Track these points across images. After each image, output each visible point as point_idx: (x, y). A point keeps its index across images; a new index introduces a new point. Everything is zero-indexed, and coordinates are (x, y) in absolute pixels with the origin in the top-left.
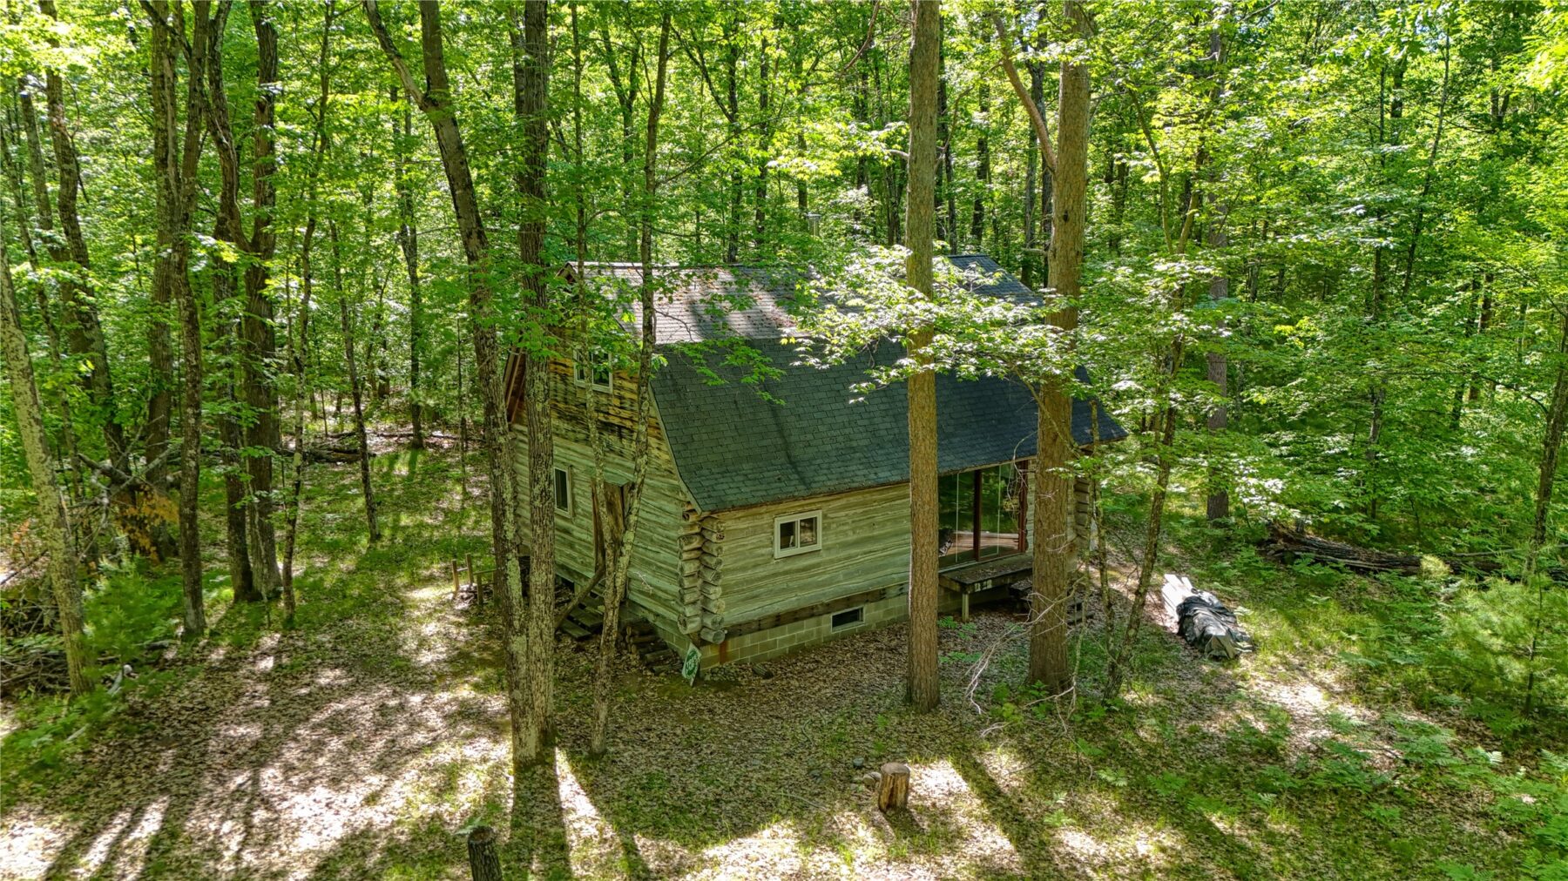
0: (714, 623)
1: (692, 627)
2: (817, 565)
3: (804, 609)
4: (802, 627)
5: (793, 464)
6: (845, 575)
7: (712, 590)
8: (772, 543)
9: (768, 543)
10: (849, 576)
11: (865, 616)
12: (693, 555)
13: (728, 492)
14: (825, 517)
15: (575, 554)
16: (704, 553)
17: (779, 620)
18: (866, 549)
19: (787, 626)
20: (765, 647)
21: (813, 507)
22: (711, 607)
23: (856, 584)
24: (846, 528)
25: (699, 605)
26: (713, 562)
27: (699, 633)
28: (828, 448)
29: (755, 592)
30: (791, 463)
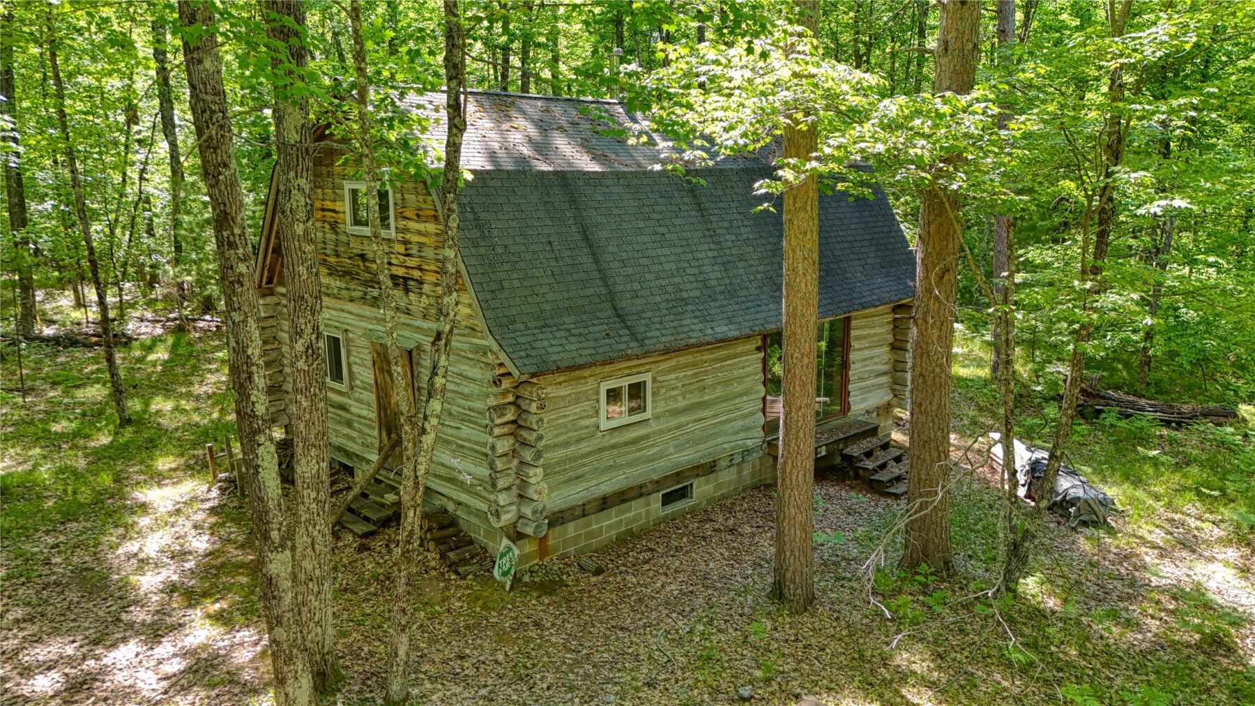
0: (534, 512)
1: (507, 518)
2: (646, 437)
3: (632, 488)
4: (629, 510)
5: (621, 317)
6: (676, 447)
7: (531, 472)
8: (597, 412)
9: (592, 412)
10: (680, 448)
11: (696, 491)
12: (506, 430)
13: (550, 350)
14: (654, 380)
15: (354, 434)
16: (520, 426)
17: (605, 503)
18: (696, 417)
19: (613, 510)
20: (590, 535)
21: (642, 369)
22: (531, 492)
23: (686, 457)
24: (676, 392)
25: (515, 491)
26: (531, 437)
27: (514, 525)
28: (658, 299)
29: (579, 472)
30: (619, 316)
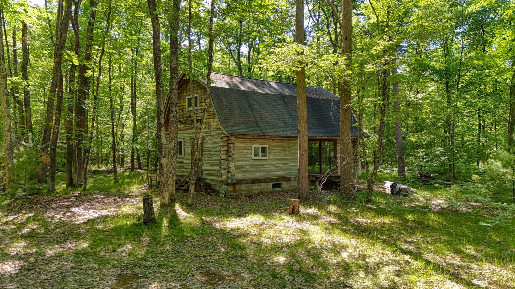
0: (231, 175)
1: (224, 177)
2: (267, 164)
3: (263, 179)
4: (261, 186)
6: (276, 170)
7: (231, 164)
8: (251, 154)
9: (250, 154)
10: (278, 170)
11: (283, 186)
12: (224, 152)
14: (269, 148)
16: (228, 152)
17: (254, 181)
18: (283, 162)
19: (256, 184)
20: (249, 190)
21: (265, 144)
22: (231, 170)
23: (280, 173)
24: (276, 154)
25: (226, 170)
26: (231, 154)
27: (226, 180)
28: (270, 125)
29: (245, 170)
30: (258, 126)
